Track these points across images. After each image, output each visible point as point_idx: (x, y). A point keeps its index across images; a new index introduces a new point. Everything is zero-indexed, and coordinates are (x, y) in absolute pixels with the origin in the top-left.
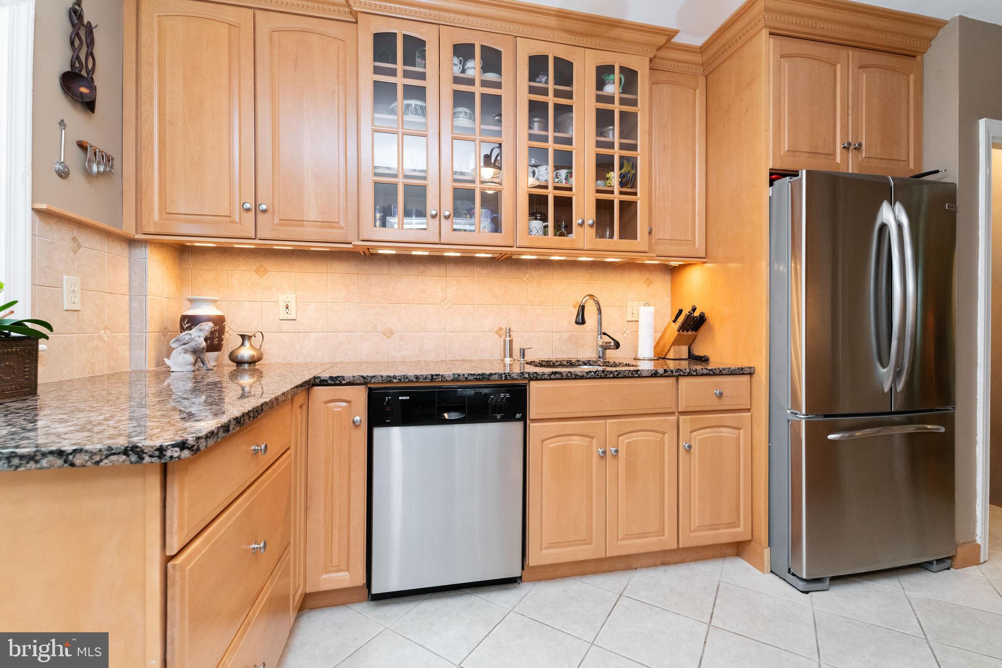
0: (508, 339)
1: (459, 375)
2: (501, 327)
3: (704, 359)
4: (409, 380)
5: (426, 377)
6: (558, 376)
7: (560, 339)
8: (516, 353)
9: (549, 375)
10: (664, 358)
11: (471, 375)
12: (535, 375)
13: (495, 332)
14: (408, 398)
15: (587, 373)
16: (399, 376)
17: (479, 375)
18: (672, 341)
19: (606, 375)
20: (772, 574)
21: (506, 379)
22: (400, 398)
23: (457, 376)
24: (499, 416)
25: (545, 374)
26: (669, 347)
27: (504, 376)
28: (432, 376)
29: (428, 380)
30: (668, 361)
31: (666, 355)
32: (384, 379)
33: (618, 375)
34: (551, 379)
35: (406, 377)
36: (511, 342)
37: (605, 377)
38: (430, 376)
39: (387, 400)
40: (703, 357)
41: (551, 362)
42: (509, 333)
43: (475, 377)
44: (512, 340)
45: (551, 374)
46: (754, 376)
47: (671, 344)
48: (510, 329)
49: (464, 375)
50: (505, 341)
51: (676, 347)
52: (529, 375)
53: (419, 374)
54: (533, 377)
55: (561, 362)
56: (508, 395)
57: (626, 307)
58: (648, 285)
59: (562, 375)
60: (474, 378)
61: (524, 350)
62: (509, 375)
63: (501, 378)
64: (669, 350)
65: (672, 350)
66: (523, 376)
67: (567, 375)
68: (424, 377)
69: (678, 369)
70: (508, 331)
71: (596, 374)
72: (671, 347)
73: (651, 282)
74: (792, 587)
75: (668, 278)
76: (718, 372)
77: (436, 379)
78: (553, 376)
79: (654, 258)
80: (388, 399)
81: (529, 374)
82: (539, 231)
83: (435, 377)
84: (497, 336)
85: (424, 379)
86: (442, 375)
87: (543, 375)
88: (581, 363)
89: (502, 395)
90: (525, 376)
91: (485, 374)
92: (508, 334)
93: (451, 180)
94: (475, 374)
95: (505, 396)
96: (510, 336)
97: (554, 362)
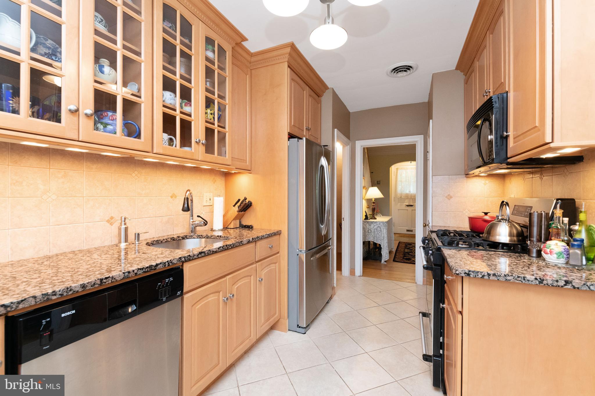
0: (123, 226)
1: (129, 272)
2: (112, 217)
3: (251, 227)
4: (74, 292)
5: (94, 284)
6: (203, 254)
7: (161, 221)
8: (131, 237)
9: (198, 256)
10: (226, 228)
11: (140, 269)
12: (189, 257)
13: (107, 221)
14: (74, 312)
15: (219, 248)
16: (60, 291)
17: (147, 267)
18: (234, 218)
19: (228, 248)
20: (289, 331)
21: (169, 265)
22: (63, 315)
23: (127, 274)
24: (164, 299)
25: (195, 255)
26: (231, 221)
27: (167, 263)
28: (101, 280)
29: (97, 286)
30: (229, 230)
31: (228, 226)
32: (38, 300)
33: (233, 246)
34: (198, 258)
35: (69, 289)
36: (126, 229)
37: (228, 249)
38: (99, 281)
39: (44, 323)
40: (250, 226)
41: (160, 241)
42: (125, 221)
43: (144, 270)
44: (128, 227)
45: (199, 254)
46: (282, 235)
47: (232, 219)
48: (125, 218)
49: (133, 271)
50: (120, 229)
51: (235, 221)
52: (185, 259)
53: (85, 282)
54: (188, 259)
55: (167, 240)
56: (171, 279)
57: (203, 196)
58: (214, 183)
59: (205, 253)
60: (143, 272)
61: (138, 234)
62: (171, 262)
63: (165, 266)
64: (230, 223)
65: (232, 223)
66: (181, 261)
67: (208, 253)
68: (93, 283)
69: (257, 237)
70: (123, 220)
71: (223, 248)
72: (232, 221)
73: (215, 181)
74: (299, 333)
75: (223, 179)
76: (270, 235)
77: (105, 282)
78: (200, 256)
79: (234, 170)
80: (46, 322)
81: (185, 257)
82: (166, 142)
83: (104, 281)
84: (108, 224)
85: (92, 286)
86: (113, 277)
87: (194, 256)
88: (180, 238)
89: (167, 280)
90: (182, 260)
91: (152, 265)
92: (123, 223)
93: (92, 81)
94: (143, 268)
95: (169, 280)
96: (125, 224)
97: (162, 240)
